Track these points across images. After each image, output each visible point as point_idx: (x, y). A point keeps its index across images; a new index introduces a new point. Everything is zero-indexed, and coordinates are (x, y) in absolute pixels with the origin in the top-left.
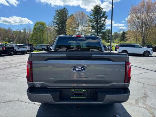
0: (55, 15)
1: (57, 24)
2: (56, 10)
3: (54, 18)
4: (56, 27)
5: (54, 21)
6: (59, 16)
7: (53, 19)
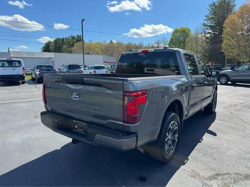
0: (208, 13)
1: (211, 27)
2: (212, 3)
3: (205, 18)
4: (208, 33)
5: (206, 22)
6: (216, 13)
7: (205, 20)
